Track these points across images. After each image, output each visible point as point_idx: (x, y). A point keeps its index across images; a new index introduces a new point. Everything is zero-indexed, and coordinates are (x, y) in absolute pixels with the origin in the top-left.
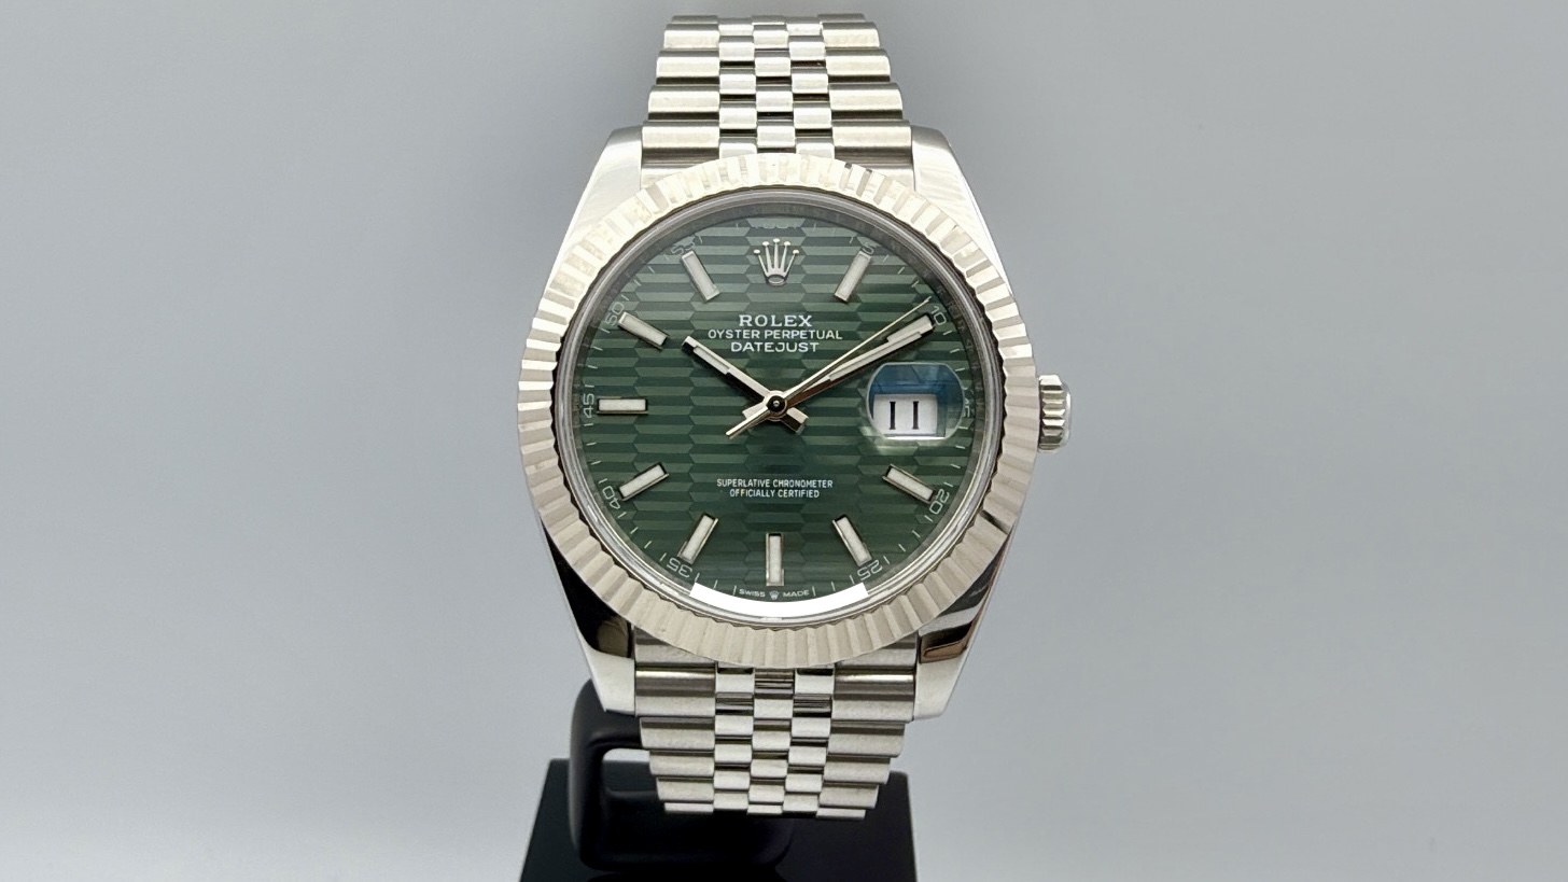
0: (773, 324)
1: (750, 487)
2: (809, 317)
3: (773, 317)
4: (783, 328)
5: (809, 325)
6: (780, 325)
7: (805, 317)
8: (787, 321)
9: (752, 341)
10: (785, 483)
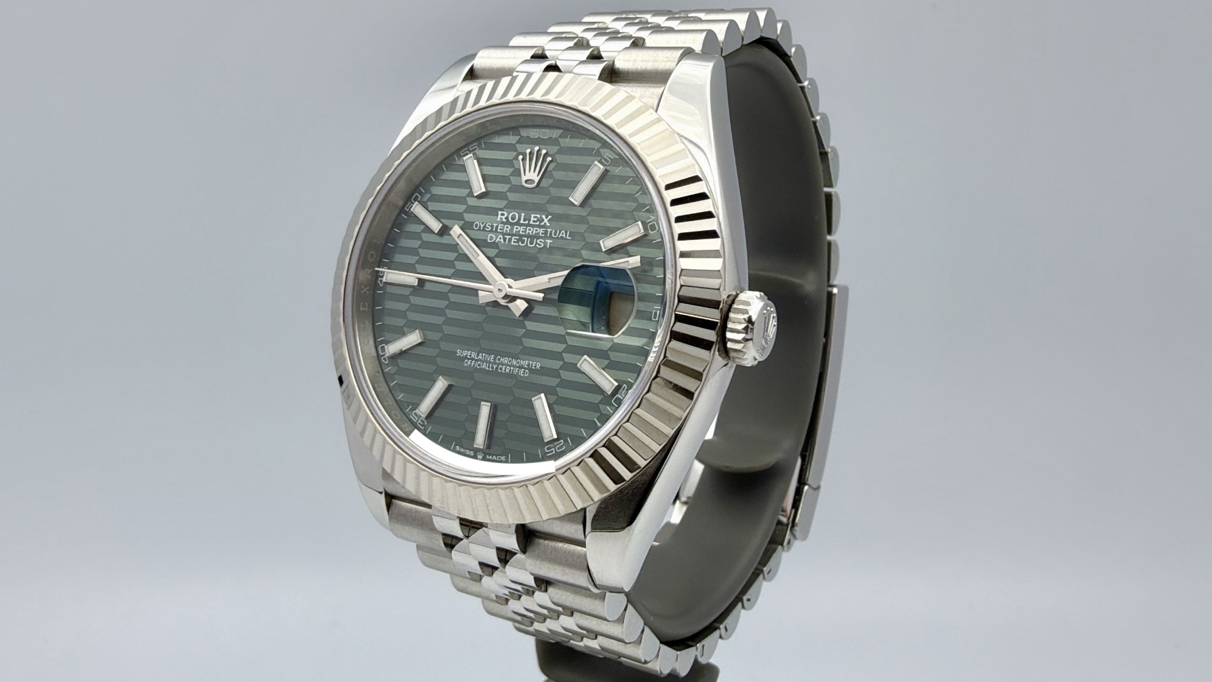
0: (522, 222)
1: (480, 360)
2: (550, 217)
3: (523, 215)
4: (529, 225)
5: (548, 224)
6: (527, 222)
7: (546, 218)
8: (532, 219)
9: (504, 234)
10: (505, 360)
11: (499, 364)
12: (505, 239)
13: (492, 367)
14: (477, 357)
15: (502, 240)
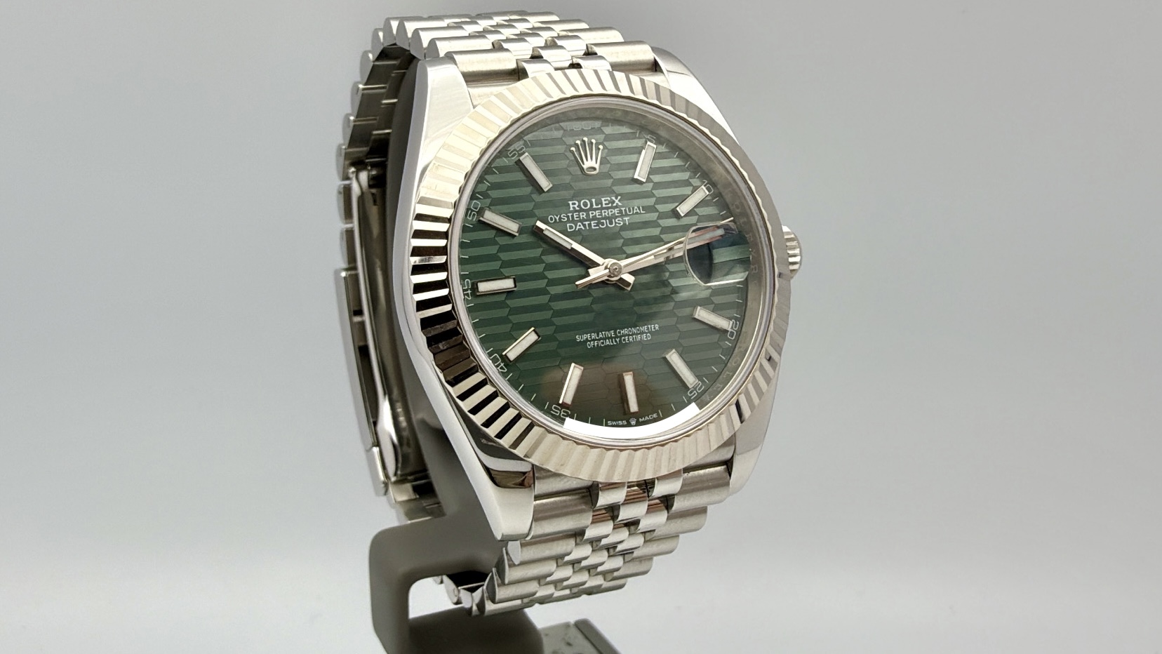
0: (595, 207)
1: (603, 339)
2: (619, 197)
3: (594, 200)
4: (602, 208)
5: (620, 204)
6: (600, 206)
7: (616, 199)
8: (604, 202)
9: (582, 221)
10: (625, 331)
11: (621, 337)
12: (584, 226)
13: (616, 341)
14: (598, 336)
15: (582, 227)
